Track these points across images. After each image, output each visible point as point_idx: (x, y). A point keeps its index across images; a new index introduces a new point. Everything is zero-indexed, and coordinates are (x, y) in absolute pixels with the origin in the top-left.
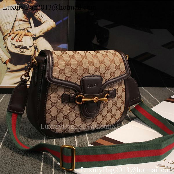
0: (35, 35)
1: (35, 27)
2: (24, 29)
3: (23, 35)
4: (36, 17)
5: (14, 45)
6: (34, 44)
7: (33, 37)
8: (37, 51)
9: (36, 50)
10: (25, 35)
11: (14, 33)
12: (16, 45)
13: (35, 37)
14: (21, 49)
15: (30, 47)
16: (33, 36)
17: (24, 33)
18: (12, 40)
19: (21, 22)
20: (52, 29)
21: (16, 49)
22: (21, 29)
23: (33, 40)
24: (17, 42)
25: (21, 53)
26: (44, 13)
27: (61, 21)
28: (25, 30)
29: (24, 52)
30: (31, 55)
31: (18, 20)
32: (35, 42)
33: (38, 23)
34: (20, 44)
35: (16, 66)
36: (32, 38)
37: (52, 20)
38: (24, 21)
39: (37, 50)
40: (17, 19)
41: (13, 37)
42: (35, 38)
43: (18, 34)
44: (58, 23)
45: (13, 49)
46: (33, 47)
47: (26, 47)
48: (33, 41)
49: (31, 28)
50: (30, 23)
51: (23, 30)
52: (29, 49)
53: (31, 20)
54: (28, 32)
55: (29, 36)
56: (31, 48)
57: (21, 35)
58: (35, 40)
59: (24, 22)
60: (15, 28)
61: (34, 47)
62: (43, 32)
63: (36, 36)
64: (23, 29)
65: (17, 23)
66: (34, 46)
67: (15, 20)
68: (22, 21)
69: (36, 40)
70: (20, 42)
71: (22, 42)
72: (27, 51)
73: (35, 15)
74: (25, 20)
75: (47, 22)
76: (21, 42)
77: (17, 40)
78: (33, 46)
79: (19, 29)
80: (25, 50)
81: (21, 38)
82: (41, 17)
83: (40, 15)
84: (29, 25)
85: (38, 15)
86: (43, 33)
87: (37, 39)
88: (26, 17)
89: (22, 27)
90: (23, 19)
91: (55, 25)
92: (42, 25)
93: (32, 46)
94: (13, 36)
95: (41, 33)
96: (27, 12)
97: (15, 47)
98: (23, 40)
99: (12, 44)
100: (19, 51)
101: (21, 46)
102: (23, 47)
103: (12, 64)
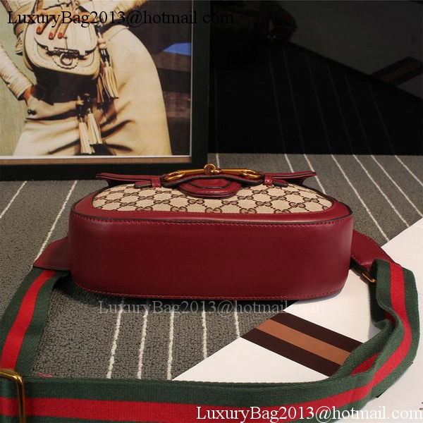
2: (71, 3)
5: (43, 47)
6: (98, 44)
7: (96, 24)
8: (107, 63)
9: (104, 61)
12: (51, 49)
13: (100, 24)
14: (63, 58)
15: (88, 52)
18: (39, 33)
20: (147, 2)
21: (50, 58)
22: (63, 4)
23: (97, 32)
24: (51, 38)
25: (64, 70)
28: (74, 5)
29: (72, 66)
30: (92, 76)
32: (101, 40)
34: (60, 44)
35: (52, 104)
36: (92, 27)
39: (109, 61)
41: (42, 27)
42: (102, 29)
45: (42, 60)
46: (96, 52)
47: (77, 52)
48: (97, 35)
51: (67, 5)
52: (85, 59)
54: (83, 10)
56: (91, 55)
58: (101, 34)
60: (44, 2)
61: (100, 52)
64: (68, 2)
66: (100, 50)
69: (104, 34)
70: (60, 38)
71: (66, 38)
72: (81, 63)
76: (63, 40)
78: (97, 49)
79: (58, 3)
80: (75, 61)
81: (62, 27)
87: (107, 29)
93: (93, 50)
97: (47, 53)
98: (68, 34)
99: (38, 44)
100: (59, 63)
101: (63, 49)
102: (68, 53)
103: (41, 101)
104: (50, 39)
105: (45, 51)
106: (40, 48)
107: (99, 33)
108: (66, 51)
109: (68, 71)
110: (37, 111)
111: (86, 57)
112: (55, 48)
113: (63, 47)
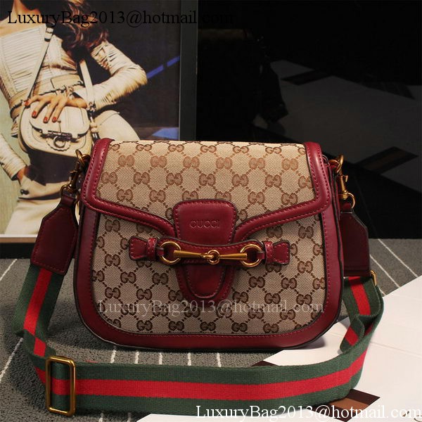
0: (94, 106)
1: (94, 84)
2: (66, 89)
3: (61, 104)
4: (96, 58)
5: (38, 130)
6: (90, 128)
7: (88, 109)
10: (68, 105)
11: (38, 100)
12: (45, 132)
13: (93, 109)
14: (56, 140)
15: (80, 136)
16: (89, 106)
17: (64, 98)
18: (35, 117)
19: (57, 72)
20: (137, 89)
21: (44, 140)
22: (58, 90)
23: (89, 116)
24: (46, 122)
25: (56, 152)
26: (117, 47)
27: (161, 68)
28: (68, 91)
29: (65, 148)
31: (49, 66)
32: (93, 124)
33: (101, 74)
34: (54, 127)
35: (44, 185)
36: (85, 111)
37: (138, 67)
38: (64, 68)
40: (45, 65)
41: (37, 111)
42: (94, 113)
43: (49, 102)
44: (153, 73)
45: (37, 142)
46: (88, 135)
47: (70, 135)
48: (90, 119)
49: (83, 85)
50: (80, 74)
51: (62, 92)
52: (77, 142)
53: (84, 66)
54: (76, 96)
55: (77, 107)
56: (83, 138)
57: (57, 105)
58: (94, 118)
59: (64, 72)
60: (41, 88)
61: (92, 136)
62: (114, 96)
63: (97, 108)
64: (63, 88)
65: (46, 74)
66: (92, 133)
67: (42, 67)
68: (59, 70)
69: (96, 119)
70: (54, 122)
71: (60, 122)
72: (74, 145)
73: (93, 54)
74: (68, 65)
75: (125, 71)
76: (57, 123)
77: (48, 116)
78: (89, 133)
79: (53, 89)
80: (68, 144)
81: (57, 111)
82: (109, 59)
83: (107, 53)
84: (77, 79)
85: (101, 52)
86: (115, 100)
87: (99, 114)
88: (71, 57)
89: (59, 85)
90: (63, 64)
91: (146, 79)
92: (111, 79)
93: (85, 134)
94: (35, 106)
95: (110, 98)
96: (74, 46)
97: (41, 136)
98: (62, 118)
99: (33, 127)
100: (52, 145)
101: (57, 132)
102: (61, 136)
103: (34, 182)
104: (44, 122)
105: (39, 134)
106: (34, 130)
107: (91, 118)
108: (60, 134)
109: (61, 153)
110: (30, 191)
111: (78, 140)
112: (49, 131)
113: (57, 130)
